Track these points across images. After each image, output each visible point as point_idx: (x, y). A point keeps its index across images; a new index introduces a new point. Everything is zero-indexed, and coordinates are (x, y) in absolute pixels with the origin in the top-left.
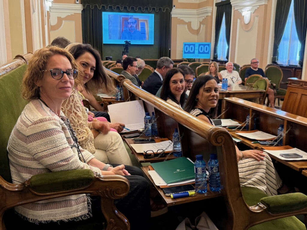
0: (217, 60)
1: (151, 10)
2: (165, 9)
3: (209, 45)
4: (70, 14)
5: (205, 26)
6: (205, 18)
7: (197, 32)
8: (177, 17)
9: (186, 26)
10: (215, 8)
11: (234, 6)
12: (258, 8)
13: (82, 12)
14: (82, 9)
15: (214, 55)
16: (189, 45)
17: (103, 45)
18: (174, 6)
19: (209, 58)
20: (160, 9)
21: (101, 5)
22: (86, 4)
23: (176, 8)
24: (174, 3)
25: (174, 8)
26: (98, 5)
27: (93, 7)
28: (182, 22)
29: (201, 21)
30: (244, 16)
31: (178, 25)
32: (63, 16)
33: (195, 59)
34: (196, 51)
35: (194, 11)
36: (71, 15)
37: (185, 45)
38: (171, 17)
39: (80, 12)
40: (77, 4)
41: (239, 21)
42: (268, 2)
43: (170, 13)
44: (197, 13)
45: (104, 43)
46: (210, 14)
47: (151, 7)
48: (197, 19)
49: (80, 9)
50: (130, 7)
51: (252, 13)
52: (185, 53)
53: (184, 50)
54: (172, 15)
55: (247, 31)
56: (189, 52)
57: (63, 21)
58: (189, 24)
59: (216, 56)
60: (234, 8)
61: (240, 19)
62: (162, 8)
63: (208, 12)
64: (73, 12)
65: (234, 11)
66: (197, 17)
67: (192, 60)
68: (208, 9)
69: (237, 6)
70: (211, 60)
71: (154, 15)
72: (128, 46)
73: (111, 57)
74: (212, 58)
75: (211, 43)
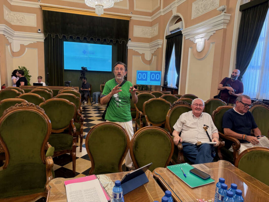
0: (167, 86)
1: (109, 42)
2: (121, 41)
3: (159, 73)
4: (32, 42)
5: (156, 57)
6: (156, 50)
7: (150, 62)
8: (132, 49)
9: (140, 57)
10: (165, 41)
11: (185, 36)
12: (214, 33)
13: (44, 40)
14: (45, 38)
15: (164, 82)
16: (142, 73)
17: (63, 71)
18: (130, 39)
19: (160, 85)
20: (117, 41)
21: (62, 35)
22: (48, 33)
23: (131, 41)
24: (130, 37)
25: (130, 41)
26: (59, 35)
27: (54, 36)
28: (137, 54)
29: (153, 53)
30: (196, 43)
31: (133, 56)
32: (26, 43)
33: (147, 85)
34: (149, 79)
35: (147, 45)
36: (34, 43)
37: (138, 73)
38: (127, 49)
39: (43, 41)
40: (40, 33)
41: (190, 49)
42: (227, 26)
43: (126, 45)
44: (149, 46)
45: (65, 68)
46: (160, 47)
47: (109, 39)
48: (149, 51)
49: (43, 38)
50: (89, 38)
51: (206, 40)
52: (138, 80)
53: (138, 78)
54: (128, 47)
55: (200, 59)
56: (142, 79)
57: (26, 49)
58: (143, 55)
59: (166, 84)
60: (185, 38)
61: (191, 47)
62: (119, 40)
63: (159, 45)
64: (35, 40)
65: (185, 40)
66: (149, 50)
67: (145, 86)
68: (159, 42)
69: (189, 35)
70: (161, 87)
71: (111, 46)
72: (84, 72)
73: (70, 82)
74: (162, 85)
75: (162, 71)
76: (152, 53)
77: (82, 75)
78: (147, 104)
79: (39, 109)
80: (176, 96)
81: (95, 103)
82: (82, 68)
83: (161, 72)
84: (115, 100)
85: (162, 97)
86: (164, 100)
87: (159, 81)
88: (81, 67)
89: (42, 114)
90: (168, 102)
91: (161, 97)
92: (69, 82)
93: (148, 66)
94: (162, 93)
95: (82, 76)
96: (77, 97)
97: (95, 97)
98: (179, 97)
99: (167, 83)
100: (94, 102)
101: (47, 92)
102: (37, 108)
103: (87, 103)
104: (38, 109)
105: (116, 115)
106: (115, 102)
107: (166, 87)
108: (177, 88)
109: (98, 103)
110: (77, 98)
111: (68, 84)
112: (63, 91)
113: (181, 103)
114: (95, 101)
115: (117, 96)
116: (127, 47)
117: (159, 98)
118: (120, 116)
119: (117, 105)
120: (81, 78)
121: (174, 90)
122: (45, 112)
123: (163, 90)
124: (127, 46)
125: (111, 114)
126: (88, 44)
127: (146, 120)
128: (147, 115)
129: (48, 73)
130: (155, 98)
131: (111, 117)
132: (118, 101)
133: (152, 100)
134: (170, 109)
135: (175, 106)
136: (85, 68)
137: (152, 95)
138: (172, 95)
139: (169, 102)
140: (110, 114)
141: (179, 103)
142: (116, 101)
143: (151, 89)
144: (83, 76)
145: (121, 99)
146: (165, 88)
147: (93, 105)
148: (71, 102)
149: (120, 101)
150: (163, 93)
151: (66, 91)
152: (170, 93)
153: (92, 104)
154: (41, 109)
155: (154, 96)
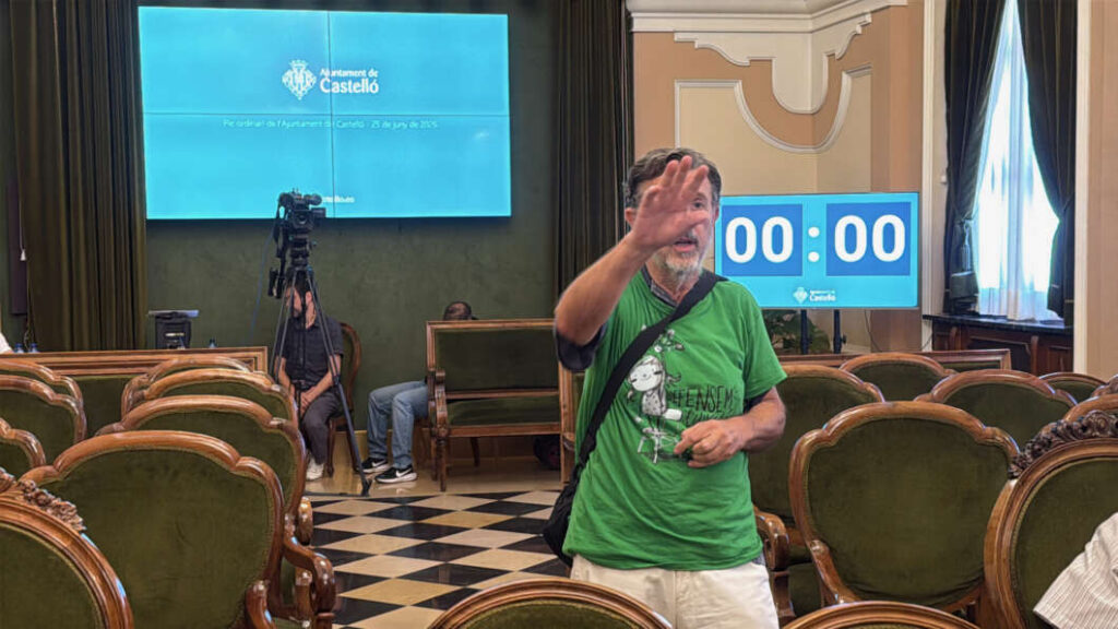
0: (977, 315)
3: (903, 210)
5: (866, 80)
6: (864, 26)
7: (816, 126)
8: (670, 33)
9: (738, 87)
15: (948, 282)
16: (760, 213)
19: (912, 303)
28: (709, 66)
29: (838, 54)
31: (677, 86)
33: (804, 312)
37: (729, 213)
38: (630, 34)
45: (154, 212)
48: (809, 38)
52: (731, 268)
53: (724, 253)
54: (634, 15)
56: (759, 266)
59: (960, 292)
67: (787, 317)
70: (926, 317)
71: (505, 17)
72: (304, 231)
73: (195, 313)
74: (932, 306)
75: (919, 193)
76: (831, 56)
77: (281, 254)
78: (819, 452)
79: (46, 504)
80: (1055, 388)
81: (390, 474)
82: (285, 200)
83: (911, 198)
84: (640, 413)
85: (935, 392)
86: (956, 413)
87: (907, 272)
88: (281, 192)
89: (64, 543)
90: (989, 430)
91: (927, 396)
92: (186, 316)
93: (805, 160)
94: (938, 369)
95: (288, 265)
96: (275, 422)
97: (390, 425)
98: (1083, 389)
99: (976, 290)
100: (380, 468)
101: (47, 391)
102: (29, 499)
103: (329, 472)
104: (36, 507)
105: (644, 519)
106: (638, 427)
107: (966, 318)
108: (1062, 327)
109: (412, 476)
110: (280, 427)
111: (178, 332)
112: (158, 383)
113: (1101, 430)
114: (386, 457)
115: (653, 381)
116: (630, 22)
117: (918, 404)
118: (667, 524)
119: (652, 442)
120: (278, 280)
121: (1035, 339)
122: (84, 524)
123: (940, 341)
124: (628, 14)
125: (610, 511)
126: (324, 13)
127: (824, 576)
128: (823, 541)
129: (23, 258)
130: (883, 405)
131: (607, 533)
132: (659, 421)
133: (861, 416)
134: (1013, 483)
135: (1049, 458)
136: (308, 200)
137: (854, 379)
138: (1017, 376)
139: (997, 430)
140: (600, 507)
141: (1084, 429)
142: (649, 418)
143: (839, 341)
144: (294, 264)
145: (679, 406)
146: (962, 326)
147: (373, 492)
148: (243, 454)
149: (673, 414)
150: (946, 365)
151: (184, 380)
152: (1007, 361)
153: (367, 486)
154: (58, 506)
155: (871, 388)
